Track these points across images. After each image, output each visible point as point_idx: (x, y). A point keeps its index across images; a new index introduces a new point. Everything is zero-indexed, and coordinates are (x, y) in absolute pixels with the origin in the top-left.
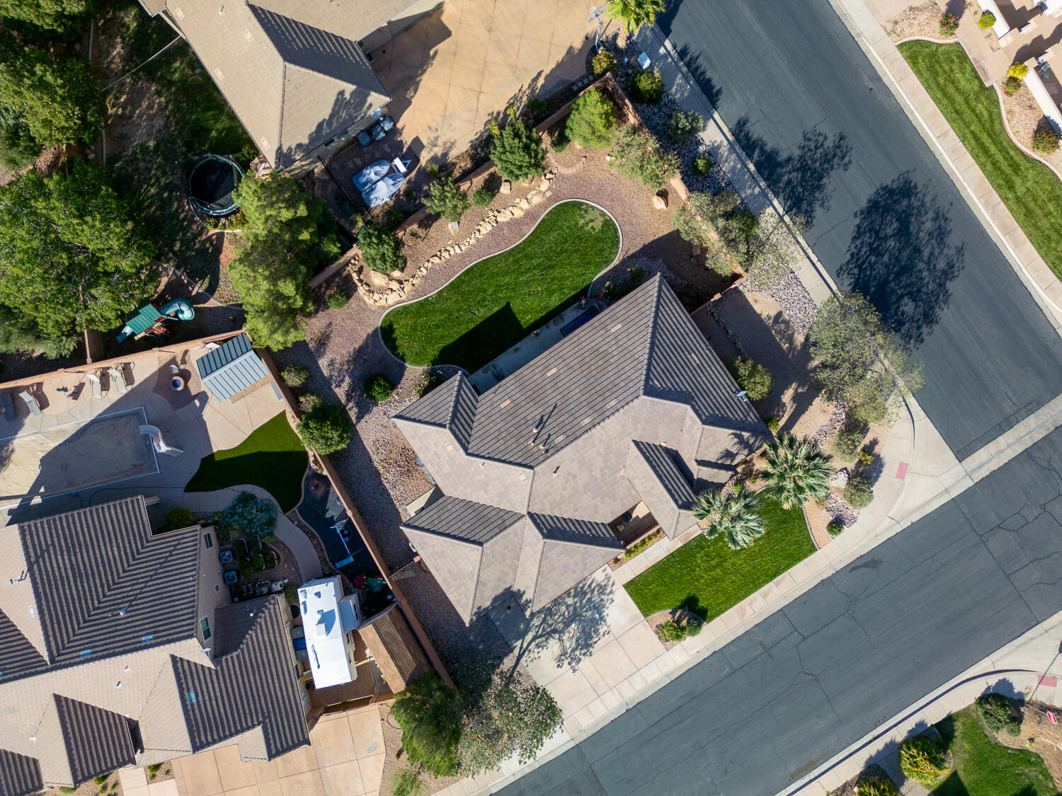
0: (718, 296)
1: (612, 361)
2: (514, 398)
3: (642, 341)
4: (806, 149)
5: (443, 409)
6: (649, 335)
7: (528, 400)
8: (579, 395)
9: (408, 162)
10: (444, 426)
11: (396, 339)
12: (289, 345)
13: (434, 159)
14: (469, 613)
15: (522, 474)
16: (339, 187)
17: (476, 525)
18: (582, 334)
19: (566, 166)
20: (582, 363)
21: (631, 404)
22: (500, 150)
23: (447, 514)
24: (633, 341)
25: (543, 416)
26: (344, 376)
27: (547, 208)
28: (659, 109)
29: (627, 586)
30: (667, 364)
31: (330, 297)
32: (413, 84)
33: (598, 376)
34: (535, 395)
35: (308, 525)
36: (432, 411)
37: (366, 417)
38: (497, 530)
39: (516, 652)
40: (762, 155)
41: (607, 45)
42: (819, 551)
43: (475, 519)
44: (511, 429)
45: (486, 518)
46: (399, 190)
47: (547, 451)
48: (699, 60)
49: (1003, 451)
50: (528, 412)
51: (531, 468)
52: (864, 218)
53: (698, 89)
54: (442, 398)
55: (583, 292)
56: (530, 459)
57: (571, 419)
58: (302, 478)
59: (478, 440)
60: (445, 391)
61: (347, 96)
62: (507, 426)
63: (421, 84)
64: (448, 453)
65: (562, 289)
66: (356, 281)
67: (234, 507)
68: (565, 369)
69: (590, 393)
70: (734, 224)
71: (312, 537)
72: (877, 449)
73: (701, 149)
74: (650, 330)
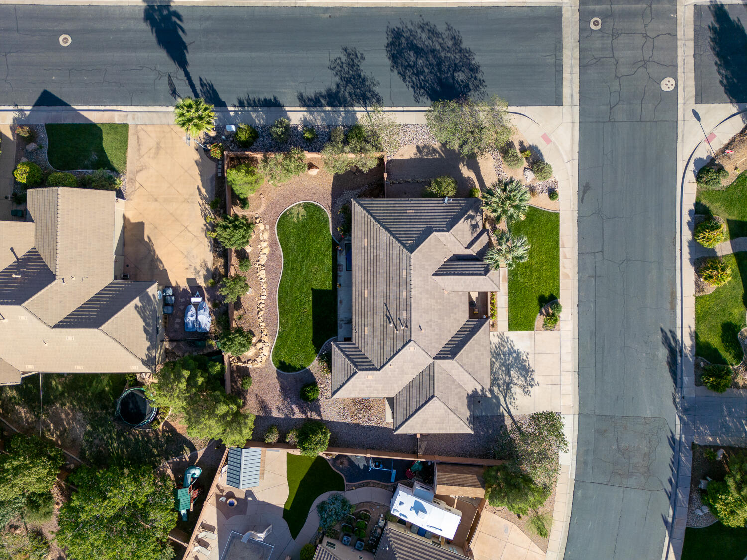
0: (386, 175)
1: (382, 257)
2: (366, 323)
3: (382, 234)
4: (339, 73)
5: (346, 366)
6: (382, 228)
7: (372, 316)
8: (388, 288)
9: (198, 293)
10: (356, 373)
11: (290, 364)
12: (253, 427)
13: (206, 278)
14: (466, 427)
15: (410, 349)
16: (185, 341)
17: (421, 391)
18: (356, 263)
19: (259, 207)
20: (372, 273)
21: (412, 264)
22: (226, 242)
23: (405, 403)
24: (378, 239)
25: (386, 315)
26: (291, 407)
27: (274, 233)
28: (262, 137)
29: (510, 329)
30: (403, 229)
31: (242, 385)
32: (157, 262)
33: (385, 270)
34: (372, 311)
35: (359, 483)
36: (343, 373)
37: (322, 410)
38: (432, 382)
39: (506, 414)
40: (326, 98)
41: (208, 141)
42: (560, 212)
43: (418, 390)
44: (382, 337)
45: (421, 384)
46: (209, 308)
47: (407, 326)
48: (250, 97)
49: (572, 78)
50: (379, 321)
51: (410, 341)
52: (397, 67)
53: (265, 108)
54: (339, 363)
55: (334, 245)
56: (405, 338)
57: (398, 301)
58: (332, 469)
59: (376, 359)
60: (336, 358)
61: (140, 304)
62: (379, 338)
63: (160, 257)
64: (372, 381)
65: (324, 255)
66: (243, 365)
67: (322, 518)
68: (369, 285)
69: (391, 281)
70: (353, 142)
71: (367, 485)
72: (526, 145)
73: (300, 129)
74: (379, 226)
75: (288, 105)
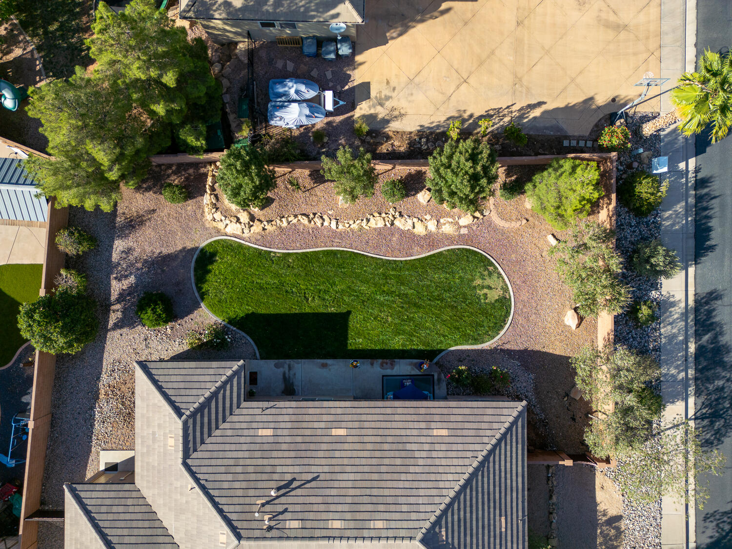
0: (569, 463)
2: (279, 432)
3: (459, 469)
5: (194, 392)
6: (471, 470)
7: (292, 447)
8: (350, 484)
9: (341, 103)
10: (181, 415)
11: (209, 271)
12: (86, 208)
13: (370, 118)
15: (223, 535)
16: (252, 80)
18: (399, 411)
19: (502, 215)
20: (378, 446)
21: (398, 542)
22: (445, 160)
23: (121, 509)
24: (449, 462)
25: (294, 479)
26: (131, 274)
27: (452, 243)
28: (638, 223)
30: (468, 515)
31: (171, 185)
32: (402, 26)
33: (385, 476)
34: (303, 446)
36: (182, 385)
37: (125, 330)
40: (712, 343)
41: (630, 120)
44: (251, 469)
46: (313, 126)
48: (714, 201)
50: (282, 462)
51: (239, 537)
53: (692, 229)
54: (202, 378)
55: (429, 355)
56: (245, 525)
57: (322, 508)
58: (18, 349)
59: (207, 455)
60: (211, 371)
62: (248, 462)
63: (412, 31)
64: (165, 445)
66: (207, 186)
68: (356, 439)
69: (363, 492)
73: (654, 294)
74: (475, 464)
75: (699, 272)
